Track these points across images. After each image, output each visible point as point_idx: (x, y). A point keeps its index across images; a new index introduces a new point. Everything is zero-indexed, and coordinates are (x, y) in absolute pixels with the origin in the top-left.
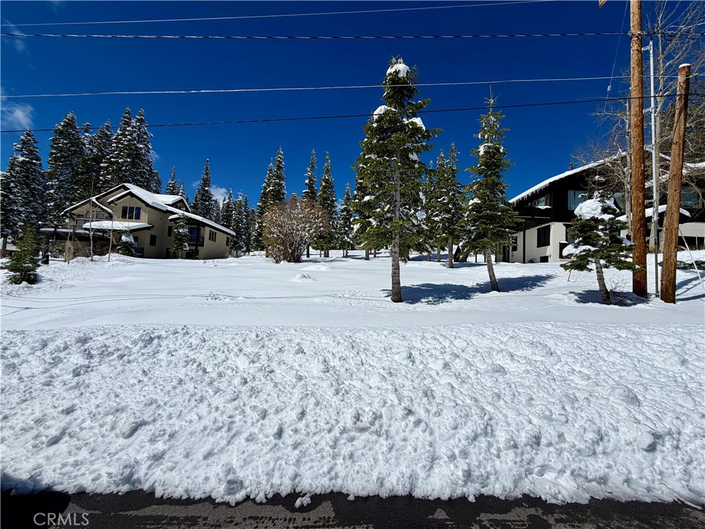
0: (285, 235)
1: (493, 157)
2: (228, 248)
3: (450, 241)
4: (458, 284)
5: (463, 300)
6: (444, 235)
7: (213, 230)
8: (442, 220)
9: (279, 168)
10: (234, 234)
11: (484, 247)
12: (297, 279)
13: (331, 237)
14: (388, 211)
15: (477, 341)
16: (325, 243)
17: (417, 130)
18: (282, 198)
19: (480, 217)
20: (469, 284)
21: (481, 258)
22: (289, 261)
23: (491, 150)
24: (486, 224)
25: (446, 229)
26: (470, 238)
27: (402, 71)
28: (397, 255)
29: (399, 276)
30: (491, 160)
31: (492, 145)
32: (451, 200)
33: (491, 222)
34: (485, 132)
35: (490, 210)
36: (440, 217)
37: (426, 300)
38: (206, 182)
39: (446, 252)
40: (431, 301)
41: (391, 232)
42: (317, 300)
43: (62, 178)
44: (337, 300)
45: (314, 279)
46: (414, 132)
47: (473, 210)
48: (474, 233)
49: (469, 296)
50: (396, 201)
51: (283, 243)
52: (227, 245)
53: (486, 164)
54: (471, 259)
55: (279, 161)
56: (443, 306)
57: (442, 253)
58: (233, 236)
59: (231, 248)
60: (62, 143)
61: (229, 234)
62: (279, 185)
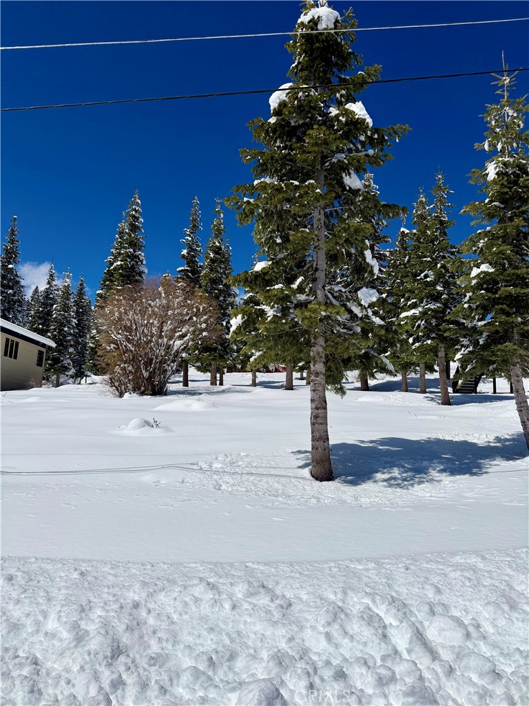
0: (138, 345)
1: (516, 183)
2: (41, 369)
3: (441, 354)
4: (456, 439)
5: (467, 476)
6: (429, 342)
7: (11, 338)
8: (424, 313)
9: (134, 228)
10: (53, 345)
11: (505, 362)
12: (131, 430)
13: (225, 348)
14: (301, 290)
15: (493, 623)
16: (214, 359)
17: (355, 125)
18: (137, 281)
19: (496, 302)
20: (480, 438)
21: (503, 385)
22: (142, 394)
23: (510, 171)
24: (508, 315)
25: (431, 331)
26: (476, 343)
27: (324, 18)
28: (321, 379)
29: (326, 424)
30: (510, 188)
31: (511, 160)
32: (439, 276)
33: (517, 311)
34: (497, 137)
35: (515, 286)
36: (420, 309)
37: (386, 476)
38: (11, 255)
39: (436, 375)
40: (395, 479)
41: (307, 332)
42: (147, 478)
44: (193, 478)
45: (167, 429)
46: (350, 130)
47: (479, 286)
48: (485, 334)
49: (479, 467)
50: (317, 270)
51: (134, 360)
52: (39, 364)
53: (502, 197)
54: (485, 387)
55: (134, 216)
56: (422, 491)
57: (429, 376)
58: (50, 348)
59: (48, 370)
61: (44, 345)
62: (134, 257)
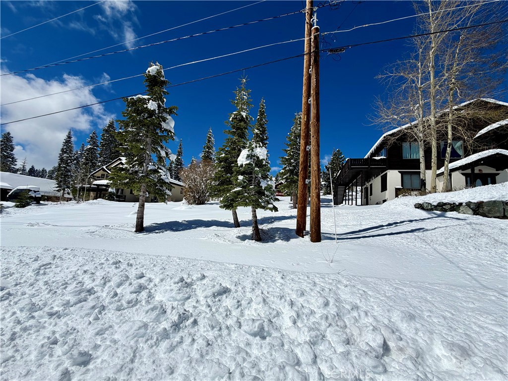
0: (194, 186)
22: (197, 204)
43: (105, 156)
51: (192, 191)
60: (106, 136)
